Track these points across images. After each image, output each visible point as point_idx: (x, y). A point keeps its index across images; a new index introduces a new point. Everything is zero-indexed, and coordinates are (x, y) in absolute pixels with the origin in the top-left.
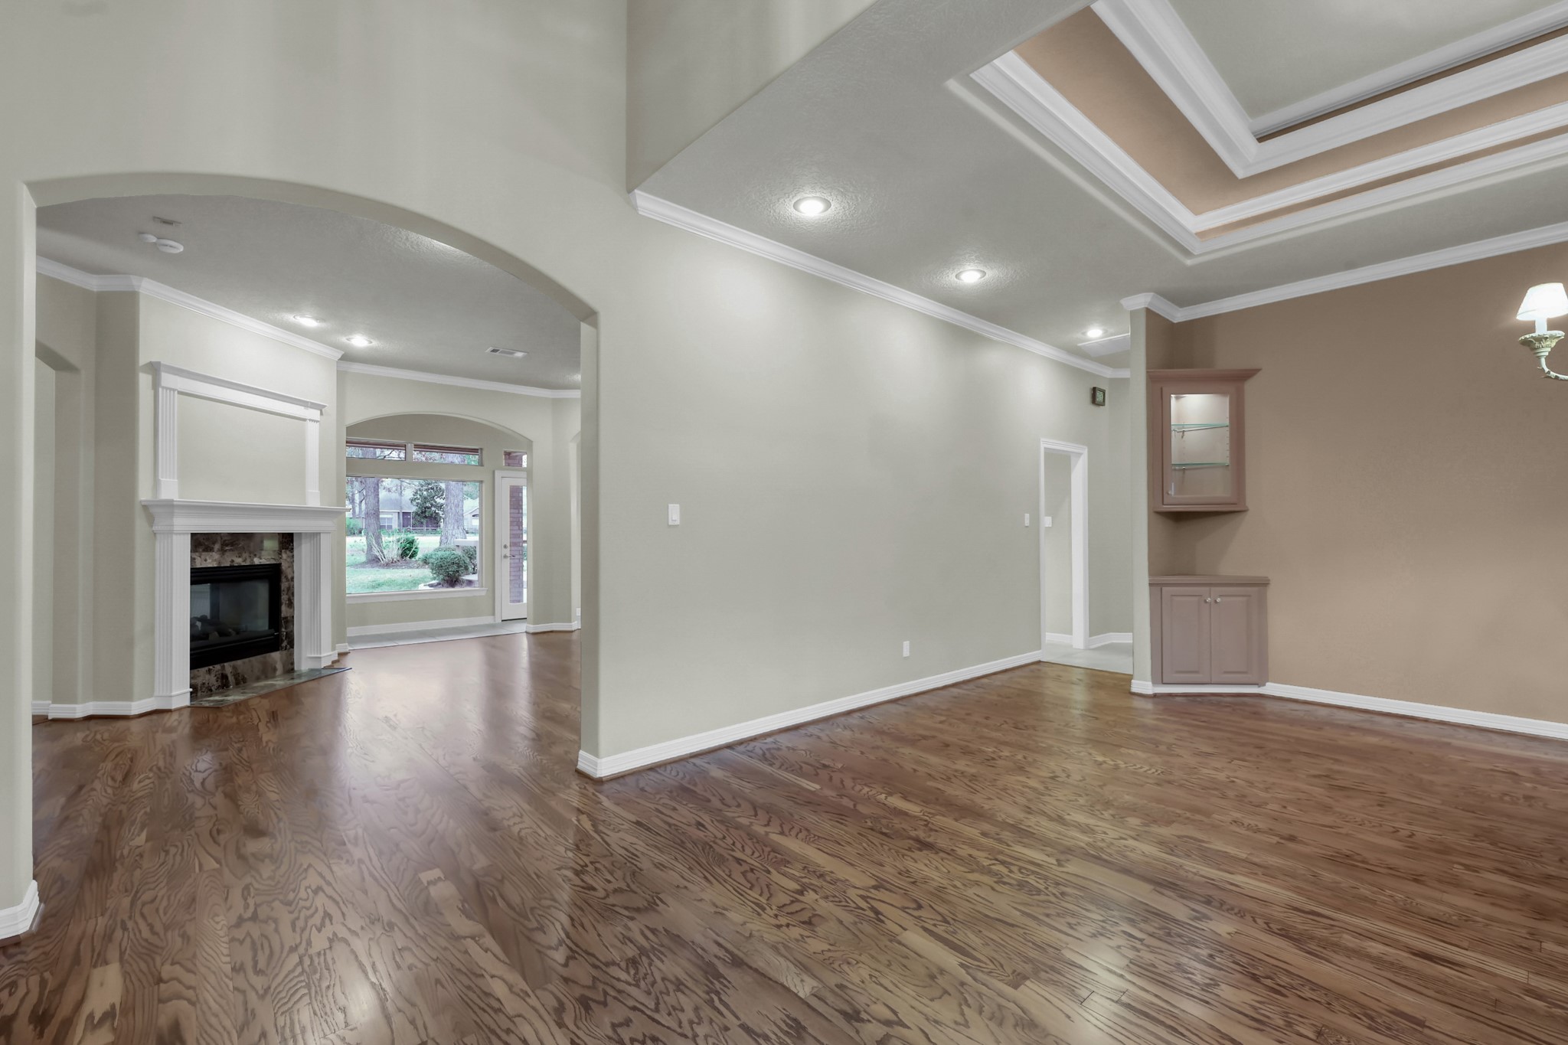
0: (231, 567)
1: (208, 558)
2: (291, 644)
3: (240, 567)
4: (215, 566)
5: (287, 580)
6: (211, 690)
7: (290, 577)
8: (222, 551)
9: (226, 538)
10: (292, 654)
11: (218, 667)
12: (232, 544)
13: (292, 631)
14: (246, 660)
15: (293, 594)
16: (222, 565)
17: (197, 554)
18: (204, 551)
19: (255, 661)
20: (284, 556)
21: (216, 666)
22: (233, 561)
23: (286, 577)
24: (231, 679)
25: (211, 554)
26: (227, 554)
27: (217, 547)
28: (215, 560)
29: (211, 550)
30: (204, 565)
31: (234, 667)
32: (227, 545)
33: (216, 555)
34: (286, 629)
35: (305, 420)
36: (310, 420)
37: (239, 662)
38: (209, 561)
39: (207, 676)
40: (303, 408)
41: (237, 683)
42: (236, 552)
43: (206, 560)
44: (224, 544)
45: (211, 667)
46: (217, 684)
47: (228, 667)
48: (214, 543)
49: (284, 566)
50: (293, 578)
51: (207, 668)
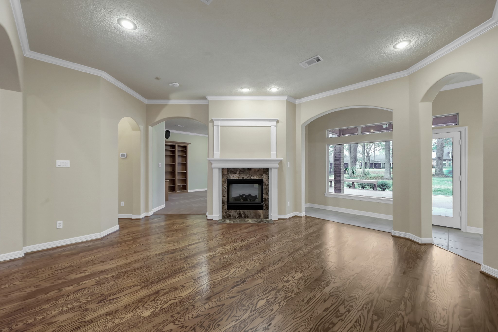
0: (243, 179)
1: (234, 176)
2: (267, 208)
3: (246, 179)
4: (237, 178)
5: (266, 185)
6: (236, 217)
7: (267, 184)
8: (240, 174)
9: (240, 170)
10: (268, 212)
11: (238, 211)
12: (243, 172)
13: (268, 204)
14: (249, 211)
15: (268, 190)
16: (239, 178)
17: (231, 174)
18: (233, 174)
19: (252, 211)
20: (264, 176)
21: (237, 210)
22: (243, 177)
23: (265, 184)
24: (243, 215)
25: (236, 174)
26: (242, 175)
27: (238, 172)
28: (237, 177)
29: (236, 173)
30: (233, 178)
31: (244, 212)
32: (241, 172)
33: (237, 175)
34: (265, 202)
35: (270, 126)
36: (272, 126)
37: (246, 211)
38: (235, 177)
39: (234, 213)
40: (268, 122)
41: (245, 218)
42: (245, 174)
43: (234, 177)
44: (240, 172)
45: (236, 210)
46: (238, 216)
47: (242, 212)
48: (237, 171)
49: (264, 180)
50: (268, 185)
51: (234, 210)
